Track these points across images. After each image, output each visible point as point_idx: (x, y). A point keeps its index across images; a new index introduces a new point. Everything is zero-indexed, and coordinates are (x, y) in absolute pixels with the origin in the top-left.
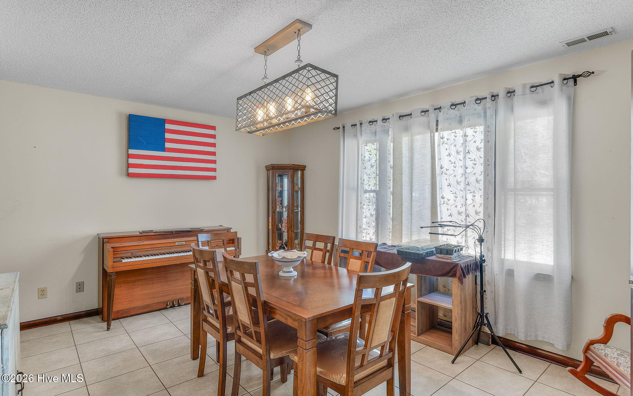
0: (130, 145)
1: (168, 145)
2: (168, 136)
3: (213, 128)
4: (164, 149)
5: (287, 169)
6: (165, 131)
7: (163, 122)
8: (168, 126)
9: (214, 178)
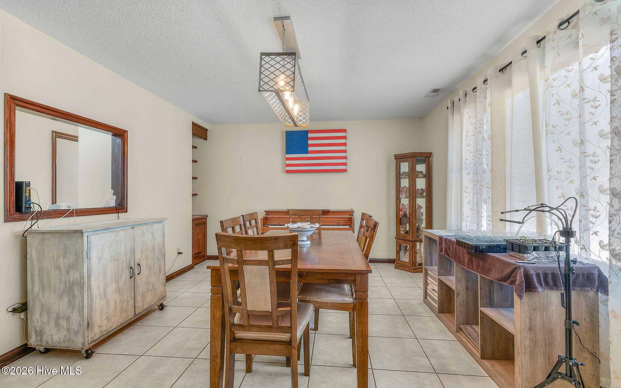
0: (287, 153)
1: (310, 149)
2: (310, 142)
3: (345, 131)
4: (308, 152)
5: (408, 158)
6: (308, 138)
7: (307, 132)
8: (310, 135)
9: (345, 171)
